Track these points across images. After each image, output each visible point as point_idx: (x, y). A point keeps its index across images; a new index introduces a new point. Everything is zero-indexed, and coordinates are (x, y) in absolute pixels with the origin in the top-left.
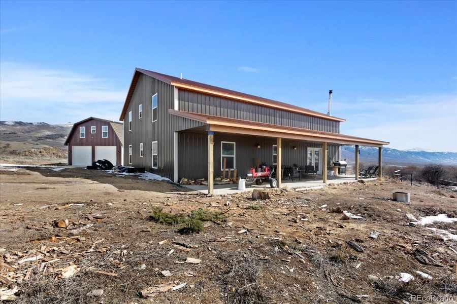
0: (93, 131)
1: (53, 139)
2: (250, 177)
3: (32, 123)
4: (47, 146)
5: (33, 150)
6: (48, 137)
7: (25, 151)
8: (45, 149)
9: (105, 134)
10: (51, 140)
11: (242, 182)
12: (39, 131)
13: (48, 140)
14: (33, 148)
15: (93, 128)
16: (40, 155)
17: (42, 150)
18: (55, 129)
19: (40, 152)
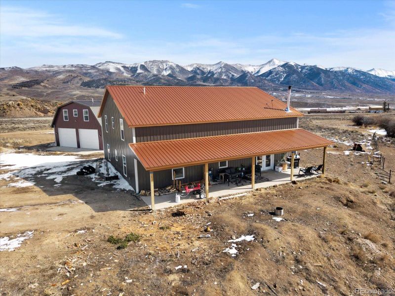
0: (76, 115)
1: (29, 87)
2: (184, 193)
3: (3, 69)
4: (24, 98)
5: (10, 103)
6: (23, 85)
7: (3, 105)
8: (23, 101)
9: (86, 117)
10: (27, 88)
11: (178, 197)
12: (12, 78)
13: (23, 88)
14: (10, 100)
15: (75, 111)
16: (18, 109)
17: (19, 102)
18: (29, 75)
19: (18, 105)
